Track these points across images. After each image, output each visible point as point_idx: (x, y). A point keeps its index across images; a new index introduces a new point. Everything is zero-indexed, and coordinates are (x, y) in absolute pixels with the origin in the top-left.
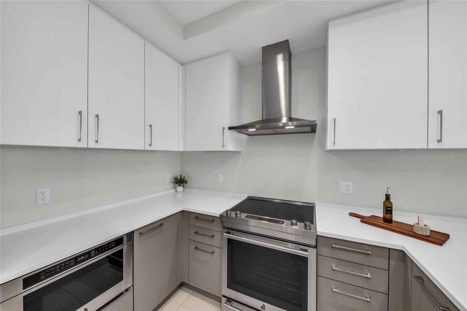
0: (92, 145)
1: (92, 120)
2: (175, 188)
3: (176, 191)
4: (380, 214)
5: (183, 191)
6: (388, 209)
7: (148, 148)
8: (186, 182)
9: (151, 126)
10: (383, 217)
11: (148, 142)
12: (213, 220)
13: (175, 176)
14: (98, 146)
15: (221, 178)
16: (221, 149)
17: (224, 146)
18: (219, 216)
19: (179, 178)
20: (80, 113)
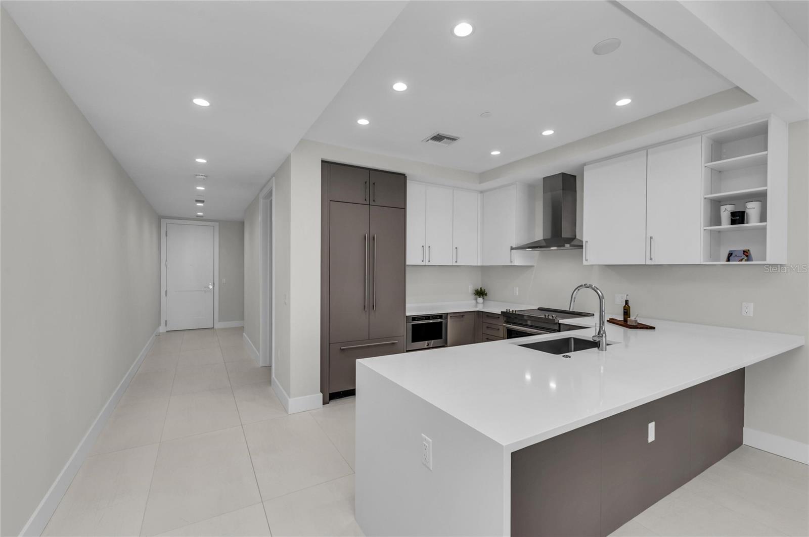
0: (427, 263)
1: (427, 249)
2: (476, 299)
3: (477, 303)
4: (620, 318)
5: (483, 303)
6: (627, 312)
7: (455, 264)
8: (486, 295)
9: (456, 248)
10: (623, 319)
11: (455, 260)
12: (499, 318)
13: (476, 288)
14: (429, 264)
15: (517, 290)
16: (509, 264)
17: (511, 262)
18: (500, 313)
19: (479, 290)
20: (423, 246)
